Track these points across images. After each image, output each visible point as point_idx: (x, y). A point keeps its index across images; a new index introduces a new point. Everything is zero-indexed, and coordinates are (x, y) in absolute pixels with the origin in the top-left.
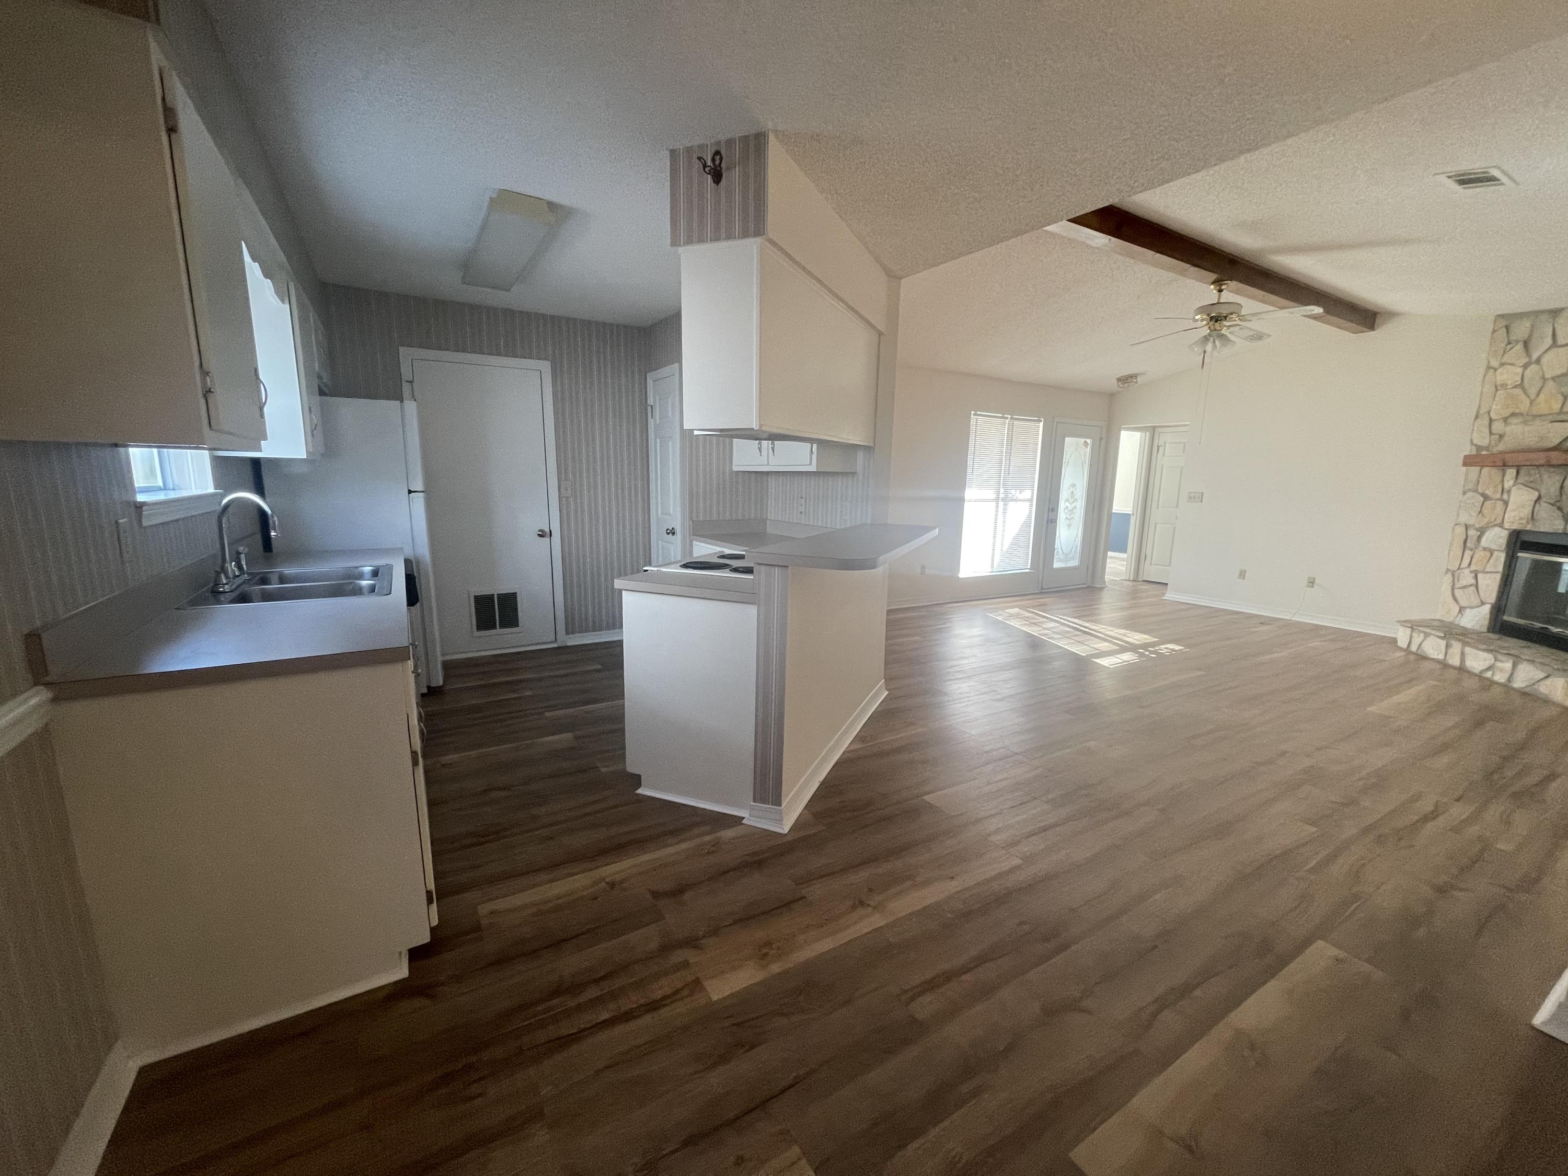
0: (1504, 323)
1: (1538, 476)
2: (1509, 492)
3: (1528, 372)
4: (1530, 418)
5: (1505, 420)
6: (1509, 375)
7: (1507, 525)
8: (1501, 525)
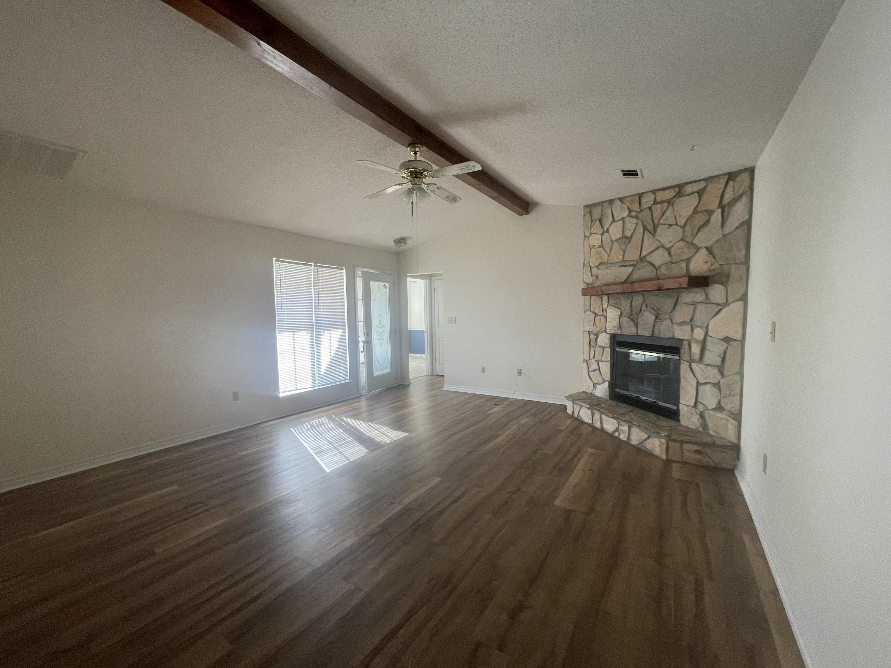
0: (588, 210)
1: (618, 300)
2: (606, 310)
3: (604, 237)
4: (609, 265)
5: (597, 267)
6: (595, 240)
7: (608, 331)
8: (605, 331)
